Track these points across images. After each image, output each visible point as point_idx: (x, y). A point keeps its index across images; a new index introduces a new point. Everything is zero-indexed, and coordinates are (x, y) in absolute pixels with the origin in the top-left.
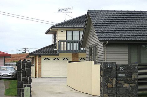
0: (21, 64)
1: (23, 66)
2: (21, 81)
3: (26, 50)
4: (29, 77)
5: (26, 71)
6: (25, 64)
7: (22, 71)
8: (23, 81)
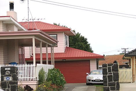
0: (107, 67)
1: (109, 68)
2: (108, 86)
3: (125, 50)
4: (116, 82)
5: (113, 74)
6: (111, 66)
7: (108, 75)
8: (110, 87)
